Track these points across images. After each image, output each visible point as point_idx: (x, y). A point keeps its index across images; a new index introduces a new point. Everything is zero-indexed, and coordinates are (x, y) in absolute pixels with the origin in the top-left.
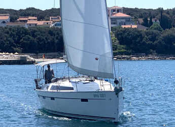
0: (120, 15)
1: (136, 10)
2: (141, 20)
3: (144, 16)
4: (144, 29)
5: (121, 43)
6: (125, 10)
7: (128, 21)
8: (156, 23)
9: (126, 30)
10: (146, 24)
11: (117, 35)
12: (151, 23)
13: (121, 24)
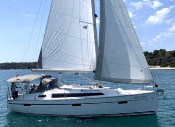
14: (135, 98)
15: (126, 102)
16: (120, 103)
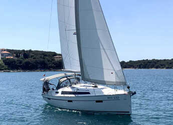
0: (5, 52)
1: (13, 50)
2: (15, 55)
3: (17, 53)
4: (16, 59)
5: (5, 65)
6: (8, 50)
7: (9, 55)
8: (21, 56)
9: (8, 59)
10: (17, 56)
11: (4, 61)
12: (20, 56)
13: (6, 56)
14: (108, 98)
15: (101, 101)
16: (97, 101)
